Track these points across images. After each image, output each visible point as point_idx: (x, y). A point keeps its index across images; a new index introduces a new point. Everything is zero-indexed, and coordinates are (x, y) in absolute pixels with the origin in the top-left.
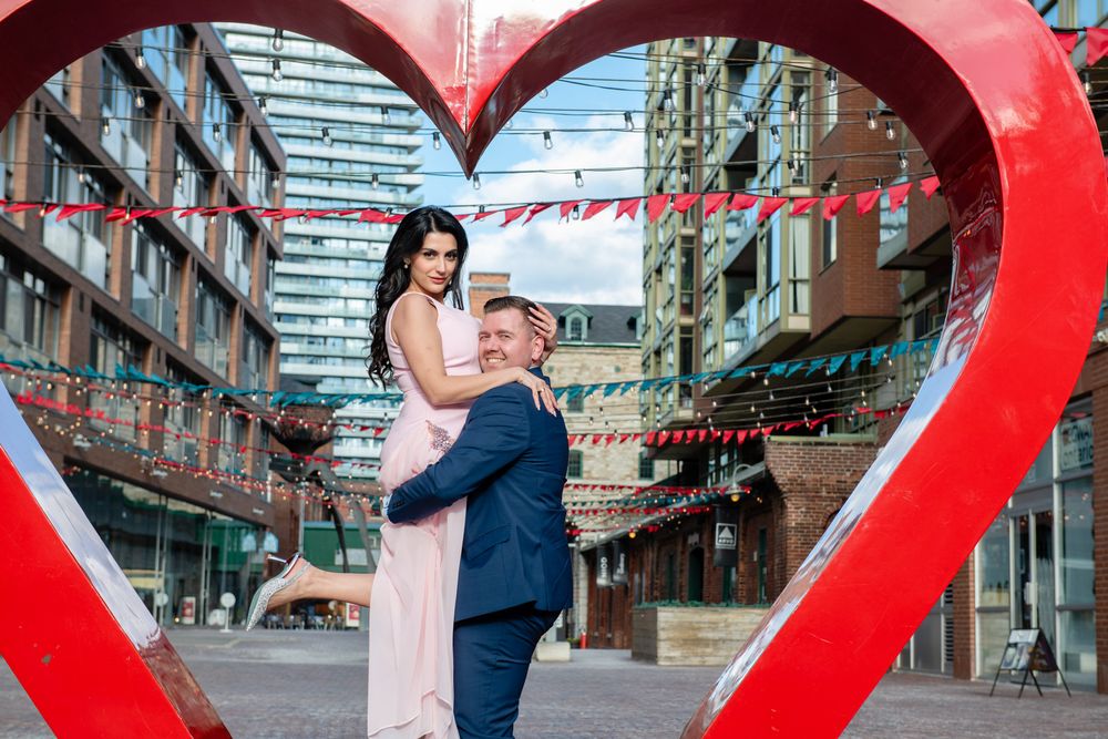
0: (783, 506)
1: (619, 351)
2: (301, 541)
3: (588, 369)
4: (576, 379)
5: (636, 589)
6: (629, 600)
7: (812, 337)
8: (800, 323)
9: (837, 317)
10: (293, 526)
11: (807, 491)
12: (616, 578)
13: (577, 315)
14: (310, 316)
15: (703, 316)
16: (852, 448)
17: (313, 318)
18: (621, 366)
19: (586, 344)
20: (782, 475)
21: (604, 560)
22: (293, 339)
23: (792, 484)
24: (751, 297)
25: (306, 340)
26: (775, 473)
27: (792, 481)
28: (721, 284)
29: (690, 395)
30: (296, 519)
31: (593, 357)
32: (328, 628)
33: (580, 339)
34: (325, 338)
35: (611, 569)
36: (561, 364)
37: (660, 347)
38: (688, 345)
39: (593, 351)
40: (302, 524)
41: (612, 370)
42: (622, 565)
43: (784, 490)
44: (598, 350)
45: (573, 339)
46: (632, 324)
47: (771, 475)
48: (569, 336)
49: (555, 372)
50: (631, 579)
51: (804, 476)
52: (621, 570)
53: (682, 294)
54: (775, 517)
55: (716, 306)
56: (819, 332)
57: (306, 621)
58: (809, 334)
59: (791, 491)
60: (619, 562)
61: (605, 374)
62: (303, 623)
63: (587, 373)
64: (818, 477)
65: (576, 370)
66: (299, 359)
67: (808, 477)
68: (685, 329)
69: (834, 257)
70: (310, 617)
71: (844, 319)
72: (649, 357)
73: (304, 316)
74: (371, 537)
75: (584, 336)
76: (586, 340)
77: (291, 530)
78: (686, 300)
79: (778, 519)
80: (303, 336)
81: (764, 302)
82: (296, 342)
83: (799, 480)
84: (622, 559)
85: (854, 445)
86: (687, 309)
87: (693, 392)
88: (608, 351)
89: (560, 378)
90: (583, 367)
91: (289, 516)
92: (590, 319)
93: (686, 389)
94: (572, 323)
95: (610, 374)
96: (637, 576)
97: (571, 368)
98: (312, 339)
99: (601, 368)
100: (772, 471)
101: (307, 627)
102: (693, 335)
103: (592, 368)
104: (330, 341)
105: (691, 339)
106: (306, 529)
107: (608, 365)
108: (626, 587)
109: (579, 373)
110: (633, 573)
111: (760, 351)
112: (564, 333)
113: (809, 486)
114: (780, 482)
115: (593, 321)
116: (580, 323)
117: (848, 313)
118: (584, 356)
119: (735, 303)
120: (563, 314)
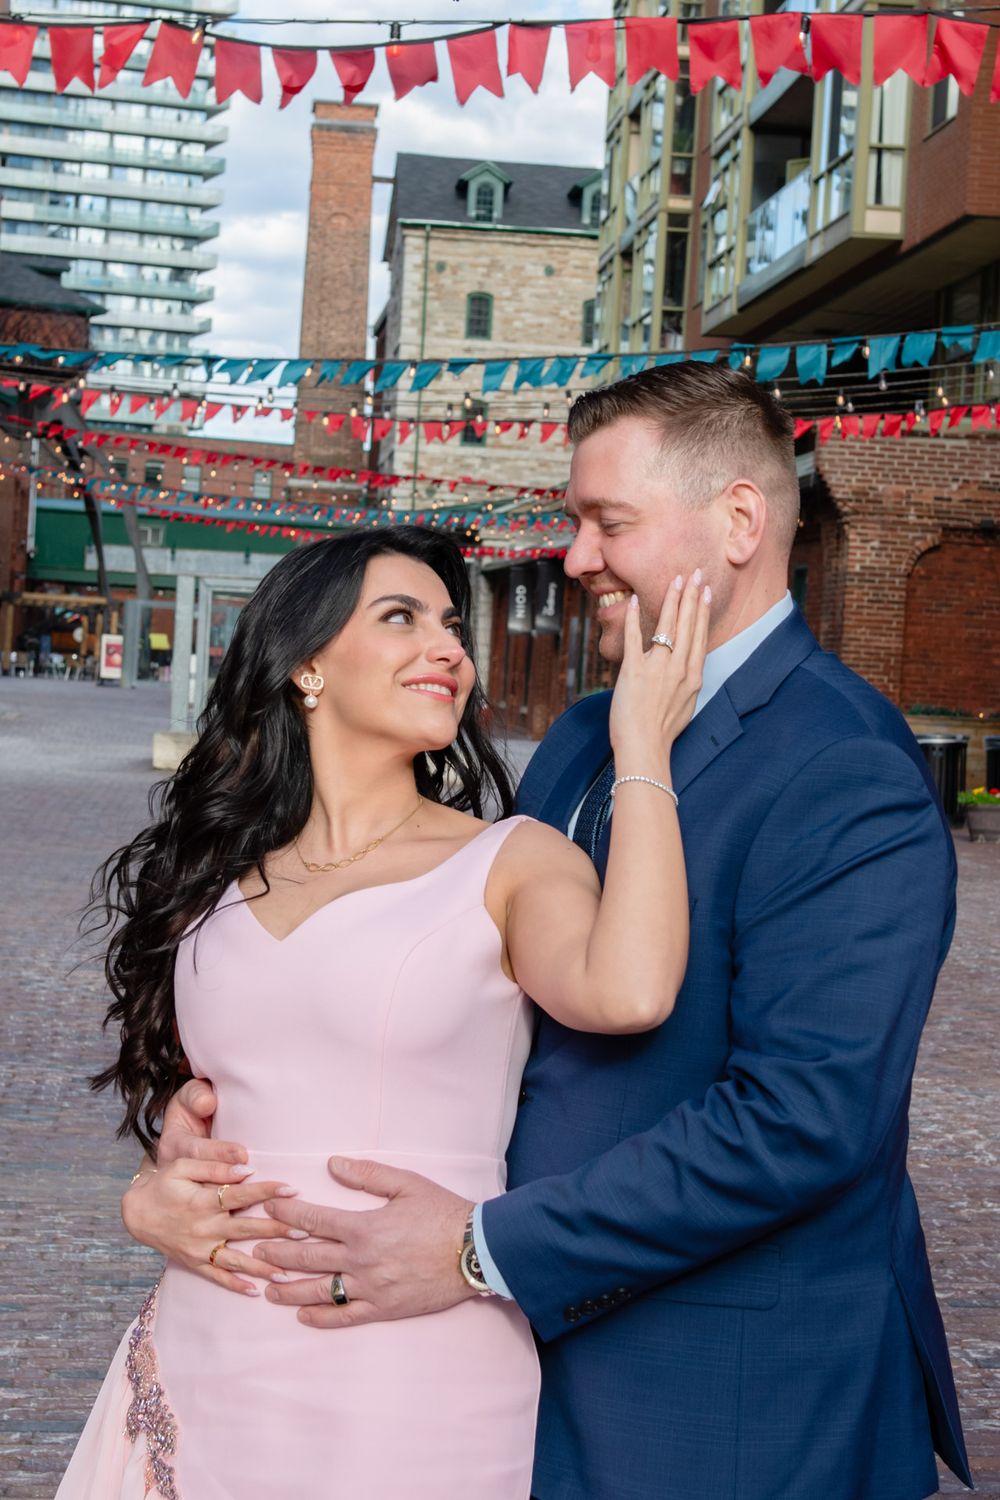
0: (841, 536)
1: (552, 241)
2: (31, 528)
3: (502, 268)
4: (481, 284)
5: (573, 642)
6: (561, 658)
7: (905, 247)
8: (884, 223)
9: (953, 217)
10: (18, 507)
11: (884, 512)
12: (540, 622)
13: (486, 178)
14: (53, 159)
15: (710, 199)
16: (965, 443)
17: (57, 163)
18: (555, 265)
19: (500, 227)
20: (842, 485)
21: (521, 590)
22: (24, 195)
23: (858, 501)
24: (797, 174)
25: (47, 198)
26: (832, 480)
27: (860, 494)
28: (745, 146)
29: (678, 330)
30: (25, 495)
31: (511, 249)
32: (72, 673)
33: (489, 219)
34: (77, 195)
35: (535, 606)
36: (461, 259)
37: (631, 245)
38: (678, 245)
39: (510, 239)
40: (34, 503)
41: (541, 271)
42: (551, 601)
43: (846, 509)
44: (518, 239)
45: (478, 218)
46: (576, 196)
47: (825, 483)
48: (473, 213)
49: (448, 271)
50: (565, 624)
51: (881, 487)
52: (550, 609)
53: (674, 159)
54: (826, 552)
55: (734, 183)
56: (918, 240)
57: (37, 661)
58: (898, 243)
59: (856, 512)
60: (546, 596)
61: (530, 278)
62: (32, 664)
63: (500, 275)
64: (904, 489)
65: (483, 270)
66: (33, 228)
67: (886, 489)
68: (677, 219)
69: (952, 110)
70: (42, 656)
71: (967, 219)
72: (611, 261)
73: (44, 159)
74: (143, 527)
75: (496, 214)
76: (500, 222)
77: (15, 513)
78: (679, 170)
79: (830, 557)
80: (41, 191)
81: (822, 183)
82: (30, 201)
83: (872, 494)
84: (552, 592)
85: (968, 437)
86: (680, 184)
87: (684, 324)
88: (534, 240)
89: (455, 282)
90: (494, 265)
91: (12, 489)
92: (507, 187)
93: (674, 319)
94: (479, 192)
95: (538, 278)
96: (575, 622)
97: (475, 266)
98: (56, 196)
99: (522, 268)
100: (826, 477)
101: (39, 670)
102: (689, 229)
103: (508, 267)
104: (85, 201)
105: (684, 236)
106: (40, 510)
107: (535, 264)
108: (557, 637)
109: (487, 275)
110: (568, 615)
111: (811, 267)
112: (465, 208)
113: (888, 504)
114: (838, 496)
115: (512, 190)
116: (491, 193)
117: (973, 210)
118: (496, 246)
119: (768, 181)
120: (465, 176)
